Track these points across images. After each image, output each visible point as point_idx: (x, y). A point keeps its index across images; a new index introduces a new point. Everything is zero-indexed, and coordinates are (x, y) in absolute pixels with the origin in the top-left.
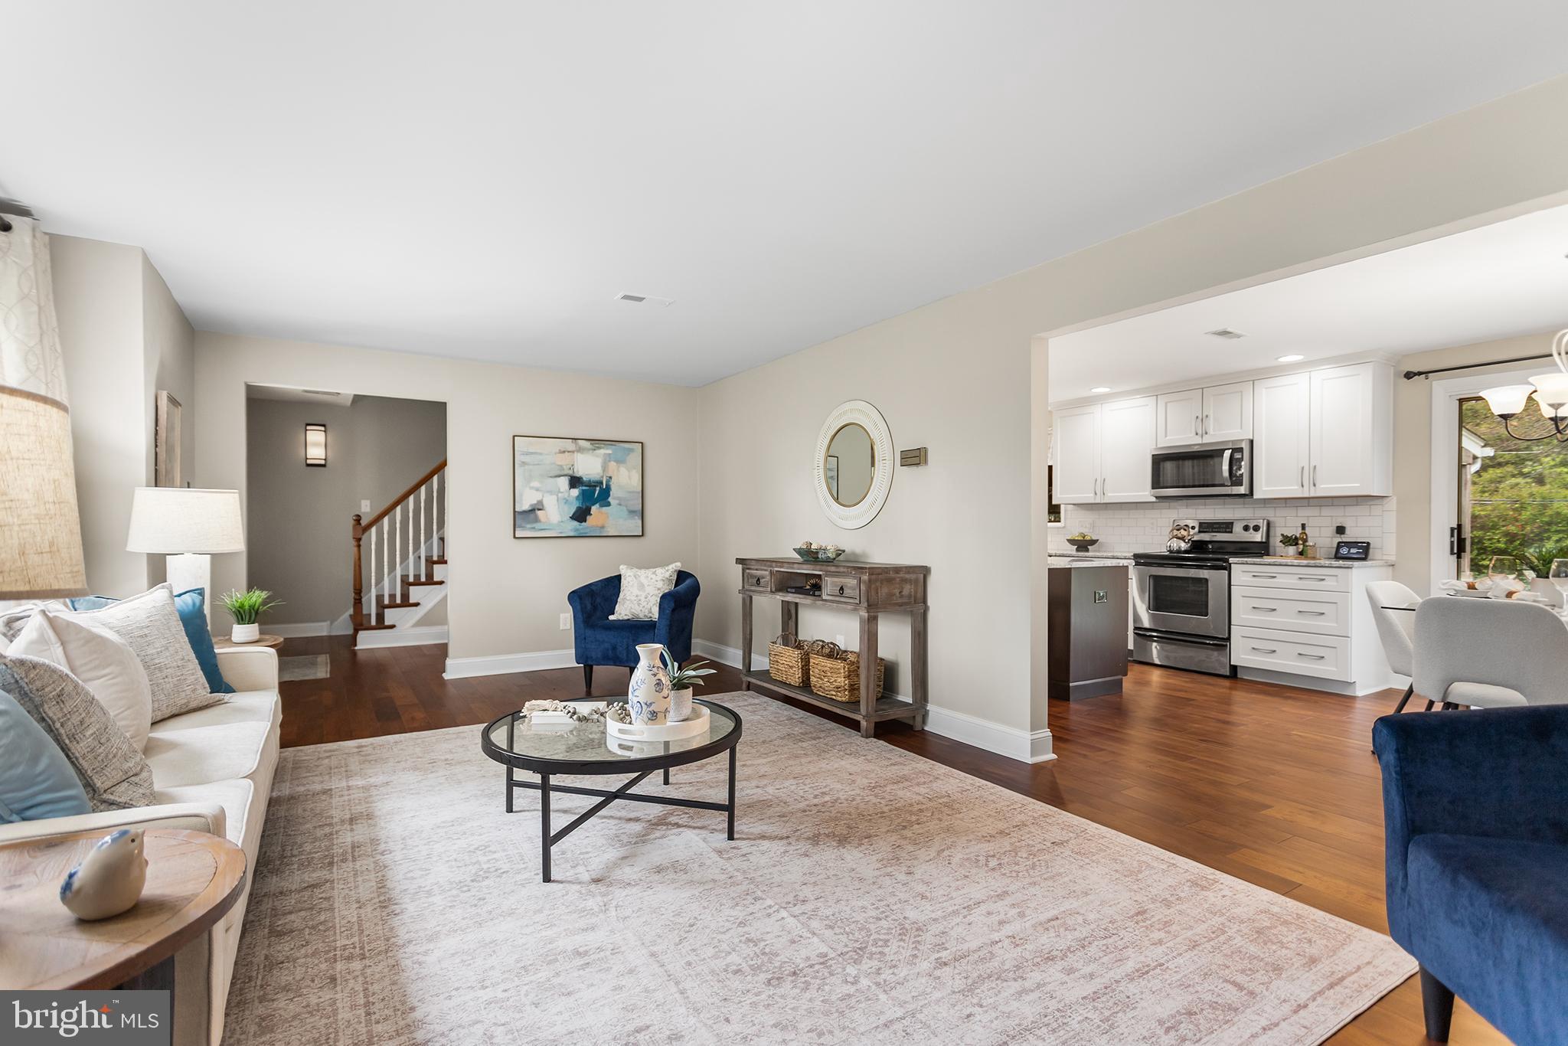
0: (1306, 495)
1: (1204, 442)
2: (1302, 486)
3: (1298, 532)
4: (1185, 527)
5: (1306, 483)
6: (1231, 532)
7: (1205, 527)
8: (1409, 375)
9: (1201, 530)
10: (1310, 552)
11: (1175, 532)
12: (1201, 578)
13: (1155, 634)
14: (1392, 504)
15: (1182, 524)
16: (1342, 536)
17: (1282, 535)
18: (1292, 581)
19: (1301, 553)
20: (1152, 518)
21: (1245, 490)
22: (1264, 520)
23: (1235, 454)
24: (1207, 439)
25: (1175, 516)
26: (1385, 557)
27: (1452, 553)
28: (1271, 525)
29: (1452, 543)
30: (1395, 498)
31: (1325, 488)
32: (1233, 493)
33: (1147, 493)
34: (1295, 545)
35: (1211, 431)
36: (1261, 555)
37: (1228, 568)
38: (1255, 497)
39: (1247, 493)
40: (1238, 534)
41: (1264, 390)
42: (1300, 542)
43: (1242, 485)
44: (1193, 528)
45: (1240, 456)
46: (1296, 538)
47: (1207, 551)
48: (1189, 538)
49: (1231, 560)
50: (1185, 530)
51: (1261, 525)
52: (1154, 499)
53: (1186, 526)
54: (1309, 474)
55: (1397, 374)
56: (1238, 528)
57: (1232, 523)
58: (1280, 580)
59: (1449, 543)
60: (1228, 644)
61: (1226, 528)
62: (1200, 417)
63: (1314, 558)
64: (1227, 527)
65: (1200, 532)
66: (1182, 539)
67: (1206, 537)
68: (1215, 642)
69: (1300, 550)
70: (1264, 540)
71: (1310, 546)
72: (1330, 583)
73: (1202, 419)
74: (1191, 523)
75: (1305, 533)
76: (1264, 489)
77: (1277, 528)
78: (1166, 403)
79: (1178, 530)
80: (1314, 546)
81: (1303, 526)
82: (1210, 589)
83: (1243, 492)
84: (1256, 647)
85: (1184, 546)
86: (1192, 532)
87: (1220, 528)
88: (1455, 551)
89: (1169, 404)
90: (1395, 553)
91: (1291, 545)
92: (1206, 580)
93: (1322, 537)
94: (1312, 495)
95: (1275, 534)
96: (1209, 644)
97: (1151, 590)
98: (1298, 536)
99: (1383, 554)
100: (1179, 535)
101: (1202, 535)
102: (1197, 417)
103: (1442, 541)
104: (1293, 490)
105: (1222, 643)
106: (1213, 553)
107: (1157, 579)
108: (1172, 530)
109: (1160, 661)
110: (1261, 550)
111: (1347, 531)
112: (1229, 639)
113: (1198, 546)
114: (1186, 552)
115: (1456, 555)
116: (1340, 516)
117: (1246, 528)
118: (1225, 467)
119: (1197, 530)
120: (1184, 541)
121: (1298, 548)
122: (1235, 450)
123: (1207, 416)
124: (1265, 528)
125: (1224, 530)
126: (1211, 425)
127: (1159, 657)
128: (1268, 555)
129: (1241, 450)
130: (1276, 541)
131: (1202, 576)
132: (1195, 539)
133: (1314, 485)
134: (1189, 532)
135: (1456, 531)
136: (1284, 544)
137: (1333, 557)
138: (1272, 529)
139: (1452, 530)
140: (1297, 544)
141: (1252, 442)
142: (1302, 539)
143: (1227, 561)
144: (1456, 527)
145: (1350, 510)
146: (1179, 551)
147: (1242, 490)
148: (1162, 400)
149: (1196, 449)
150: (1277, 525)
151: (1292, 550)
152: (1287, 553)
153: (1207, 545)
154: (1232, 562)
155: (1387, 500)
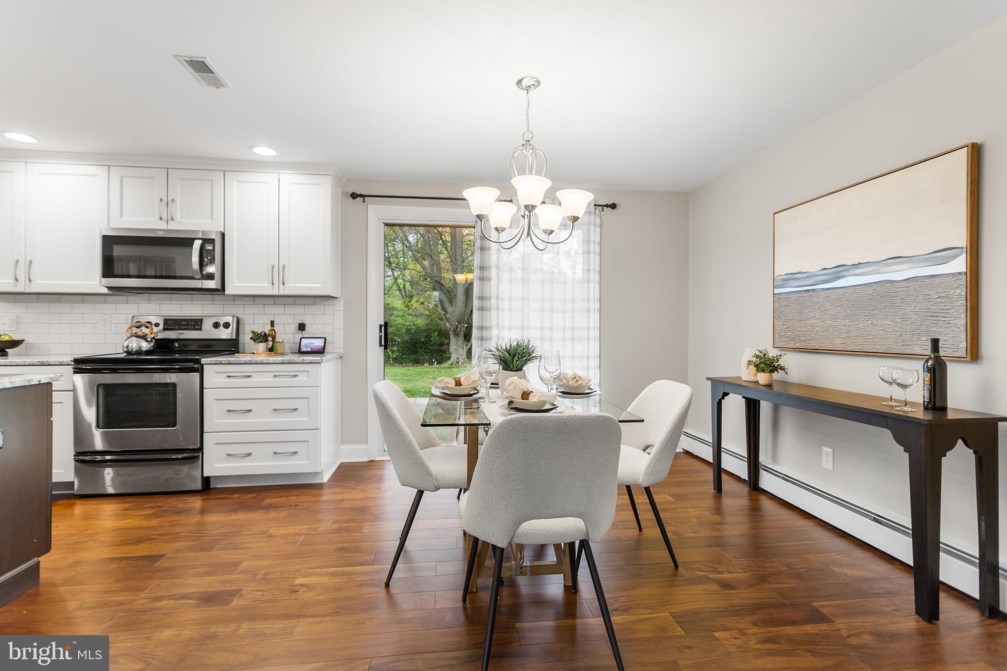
0: (276, 293)
1: (169, 228)
2: (273, 284)
3: (267, 329)
4: (148, 325)
5: (276, 282)
6: (200, 329)
7: (171, 324)
8: (354, 196)
9: (166, 327)
10: (279, 348)
11: (135, 330)
12: (168, 383)
13: (108, 457)
14: (340, 305)
15: (143, 320)
16: (303, 332)
17: (253, 332)
18: (267, 379)
19: (271, 350)
20: (105, 314)
21: (217, 284)
22: (233, 316)
23: (206, 245)
24: (172, 226)
25: (135, 312)
26: (336, 350)
27: (381, 345)
28: (240, 322)
29: (381, 337)
30: (342, 300)
31: (293, 287)
32: (204, 287)
33: (96, 283)
34: (265, 342)
35: (178, 218)
36: (232, 353)
37: (200, 371)
38: (227, 292)
39: (219, 288)
40: (208, 332)
41: (235, 182)
42: (270, 339)
43: (214, 279)
44: (157, 325)
45: (211, 248)
46: (265, 334)
47: (172, 351)
48: (152, 336)
49: (203, 361)
50: (147, 327)
51: (231, 323)
52: (106, 291)
53: (149, 322)
54: (279, 272)
55: (344, 194)
56: (207, 325)
57: (201, 320)
58: (256, 380)
59: (379, 337)
60: (200, 454)
61: (194, 325)
62: (165, 199)
63: (283, 354)
64: (196, 324)
65: (165, 329)
66: (144, 337)
67: (172, 335)
68: (185, 455)
69: (270, 347)
70: (234, 337)
71: (280, 342)
72: (302, 379)
73: (168, 203)
74: (154, 320)
75: (274, 330)
76: (236, 285)
77: (246, 325)
78: (122, 178)
79: (138, 327)
80: (282, 342)
81: (272, 323)
82: (179, 396)
83: (214, 287)
84: (231, 453)
85: (145, 346)
86: (155, 329)
87: (188, 325)
88: (383, 344)
89: (125, 180)
90: (342, 347)
91: (261, 342)
92: (174, 385)
93: (286, 334)
94: (282, 293)
95: (244, 331)
96: (177, 459)
97: (101, 400)
98: (267, 332)
99: (334, 348)
100: (140, 334)
101: (168, 332)
102: (161, 200)
103: (374, 335)
104: (264, 288)
105: (195, 454)
106: (180, 352)
107: (108, 390)
108: (131, 328)
109: (114, 488)
110: (231, 347)
111: (307, 328)
112: (201, 449)
113: (162, 346)
114: (148, 352)
115: (383, 347)
116: (300, 314)
117: (216, 325)
118: (195, 259)
119: (161, 327)
120: (146, 340)
121: (267, 345)
122: (206, 241)
123: (173, 200)
124: (235, 326)
125: (192, 327)
126: (177, 211)
127: (113, 485)
128: (238, 353)
129: (212, 241)
130: (246, 338)
131: (169, 381)
132: (160, 336)
133: (284, 284)
134: (152, 329)
135: (383, 327)
136: (255, 341)
137: (297, 352)
138: (241, 326)
139: (381, 326)
140: (267, 341)
141: (223, 235)
142: (271, 335)
143: (198, 361)
144: (383, 324)
145: (310, 309)
146: (139, 352)
147: (211, 284)
148: (116, 174)
149: (160, 234)
150: (246, 322)
151: (262, 346)
152: (257, 350)
153: (173, 344)
154: (204, 363)
155: (336, 301)
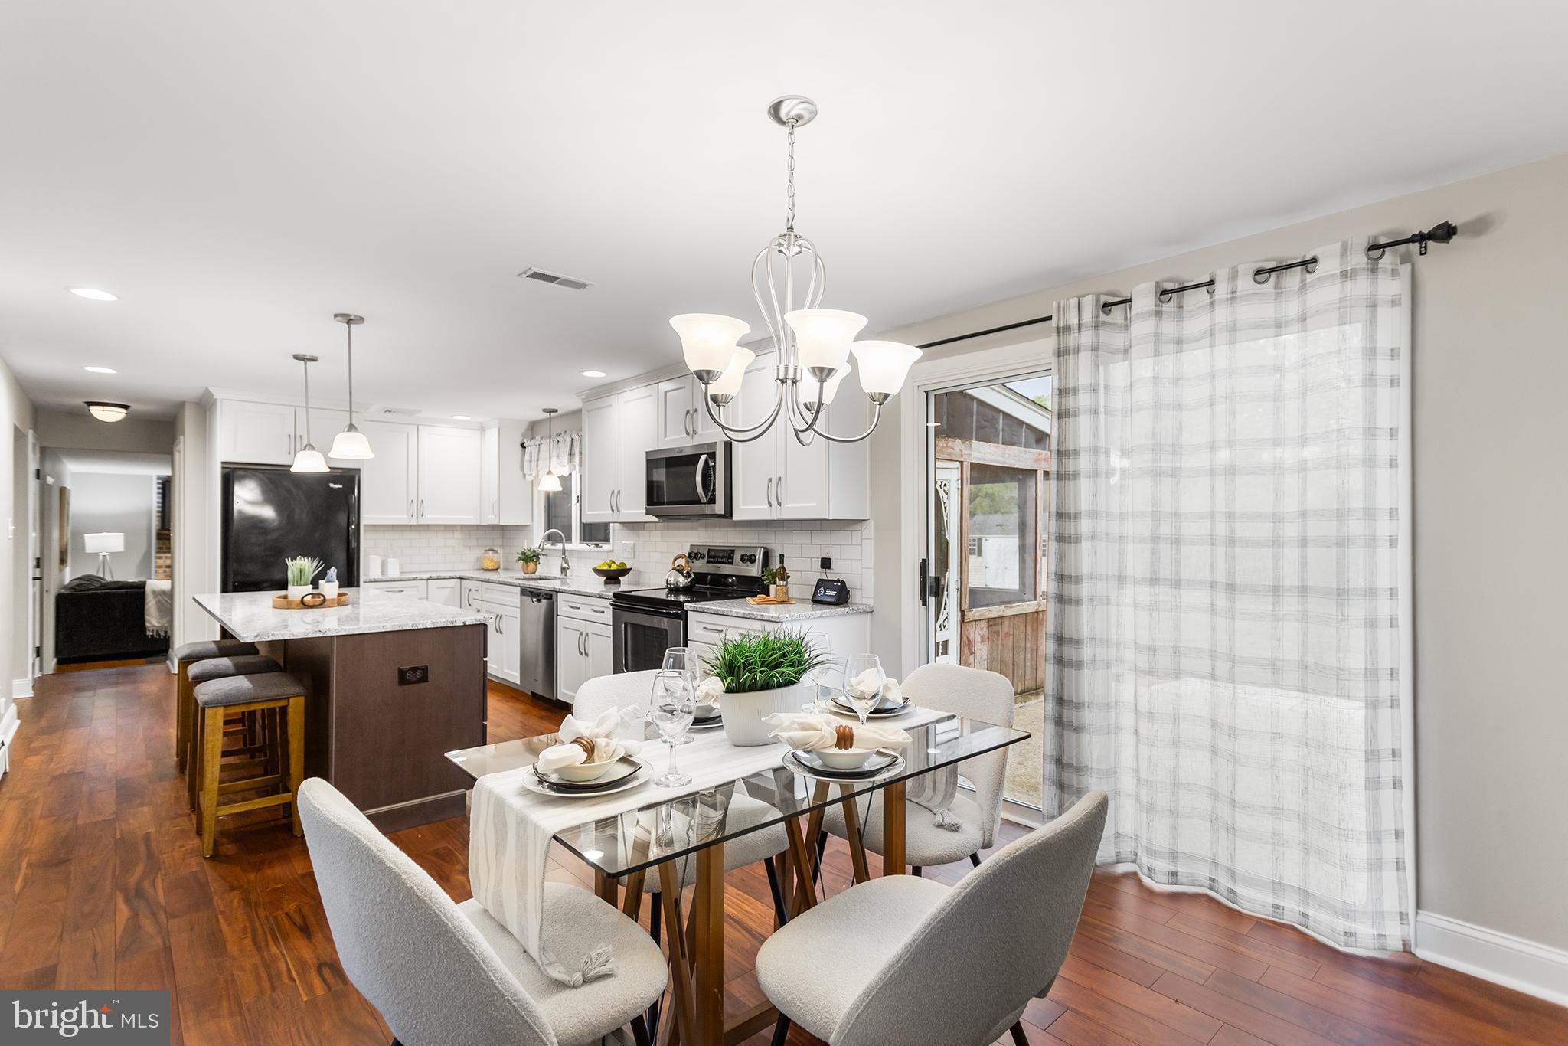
0: (774, 516)
2: (770, 505)
5: (772, 501)
6: (732, 563)
7: (712, 555)
10: (779, 594)
16: (827, 572)
21: (723, 509)
22: (761, 548)
23: (710, 461)
24: (694, 441)
26: (864, 601)
29: (922, 584)
30: (872, 523)
31: (789, 509)
33: (644, 511)
35: (699, 430)
37: (684, 617)
38: (735, 518)
39: (726, 513)
40: (738, 567)
43: (715, 503)
45: (714, 464)
48: (687, 570)
49: (686, 606)
51: (757, 555)
54: (775, 489)
56: (737, 557)
57: (732, 552)
58: (726, 636)
59: (918, 584)
61: (729, 557)
62: (691, 410)
65: (708, 561)
67: (712, 568)
70: (760, 574)
71: (781, 586)
73: (693, 415)
75: (783, 567)
76: (743, 508)
78: (665, 394)
80: (784, 586)
81: (781, 558)
83: (718, 512)
87: (723, 557)
89: (668, 395)
90: (872, 596)
94: (779, 517)
97: (629, 640)
99: (862, 597)
102: (688, 412)
103: (911, 580)
104: (764, 510)
111: (832, 566)
116: (825, 544)
117: (744, 559)
118: (699, 478)
119: (706, 558)
122: (709, 456)
123: (696, 411)
124: (761, 559)
125: (727, 560)
126: (699, 422)
129: (713, 456)
131: (663, 627)
133: (780, 504)
139: (921, 565)
141: (729, 445)
142: (780, 575)
143: (682, 606)
144: (924, 561)
145: (835, 538)
147: (717, 509)
148: (662, 389)
154: (688, 608)
155: (865, 524)
